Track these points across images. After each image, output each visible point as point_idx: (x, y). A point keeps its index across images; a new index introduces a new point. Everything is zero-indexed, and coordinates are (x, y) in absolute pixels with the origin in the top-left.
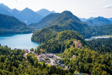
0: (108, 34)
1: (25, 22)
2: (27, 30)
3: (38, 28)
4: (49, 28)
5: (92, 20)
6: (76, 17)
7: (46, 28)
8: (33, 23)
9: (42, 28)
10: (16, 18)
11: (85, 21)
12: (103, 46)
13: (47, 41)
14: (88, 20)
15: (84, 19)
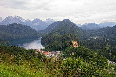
0: (98, 36)
1: (36, 29)
2: (37, 35)
3: (45, 33)
4: (53, 33)
5: (86, 25)
6: (74, 24)
7: (51, 33)
8: (41, 29)
9: (49, 33)
10: (29, 26)
11: (81, 26)
12: (94, 44)
13: (52, 43)
14: (83, 25)
15: (80, 25)
